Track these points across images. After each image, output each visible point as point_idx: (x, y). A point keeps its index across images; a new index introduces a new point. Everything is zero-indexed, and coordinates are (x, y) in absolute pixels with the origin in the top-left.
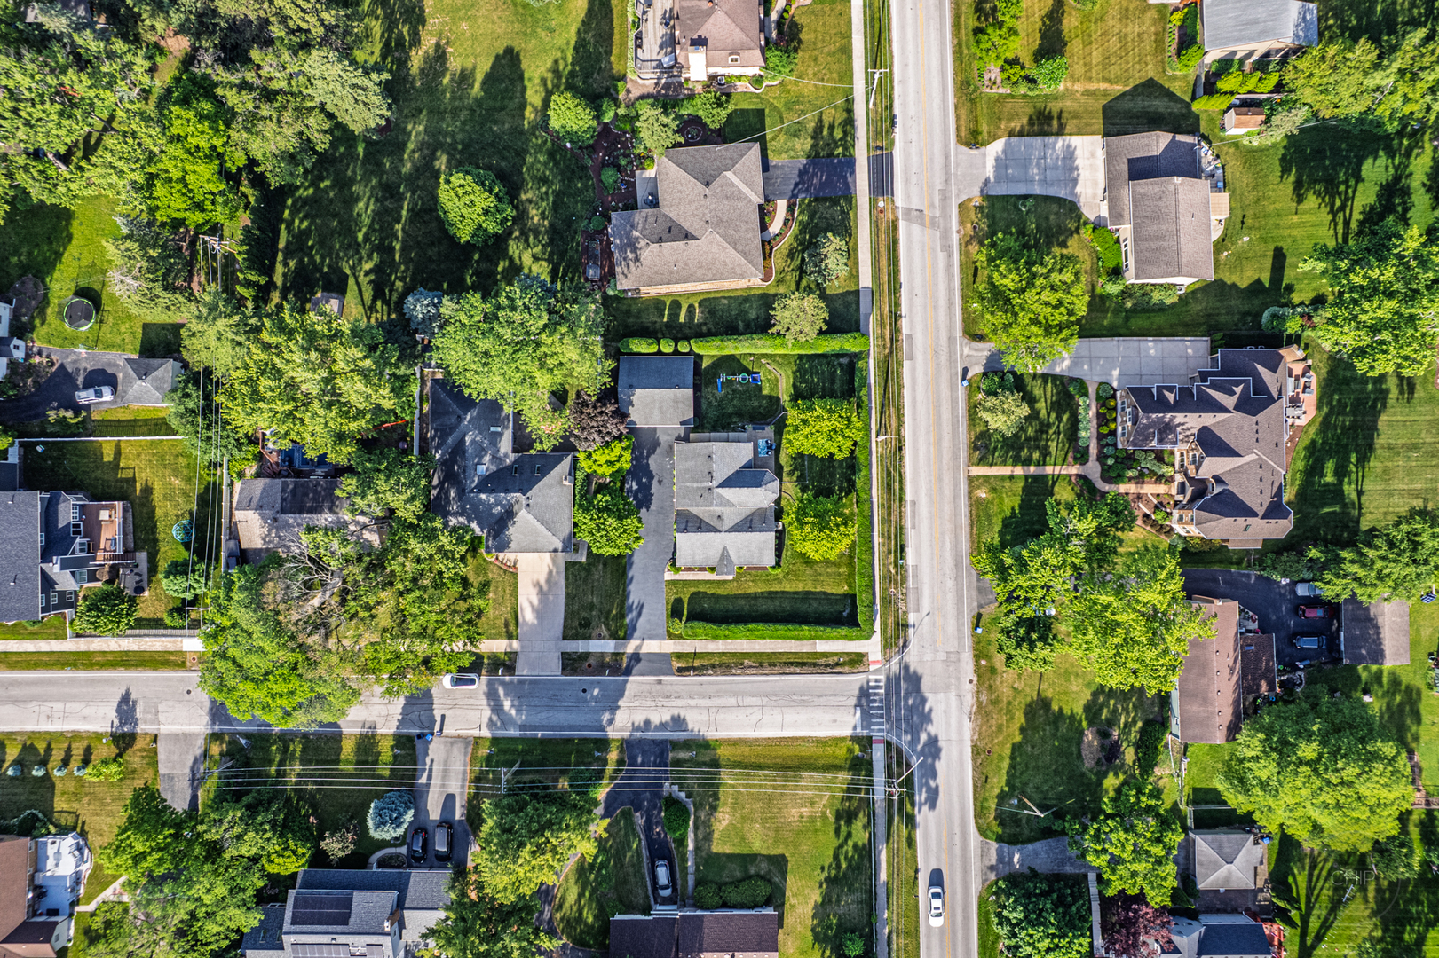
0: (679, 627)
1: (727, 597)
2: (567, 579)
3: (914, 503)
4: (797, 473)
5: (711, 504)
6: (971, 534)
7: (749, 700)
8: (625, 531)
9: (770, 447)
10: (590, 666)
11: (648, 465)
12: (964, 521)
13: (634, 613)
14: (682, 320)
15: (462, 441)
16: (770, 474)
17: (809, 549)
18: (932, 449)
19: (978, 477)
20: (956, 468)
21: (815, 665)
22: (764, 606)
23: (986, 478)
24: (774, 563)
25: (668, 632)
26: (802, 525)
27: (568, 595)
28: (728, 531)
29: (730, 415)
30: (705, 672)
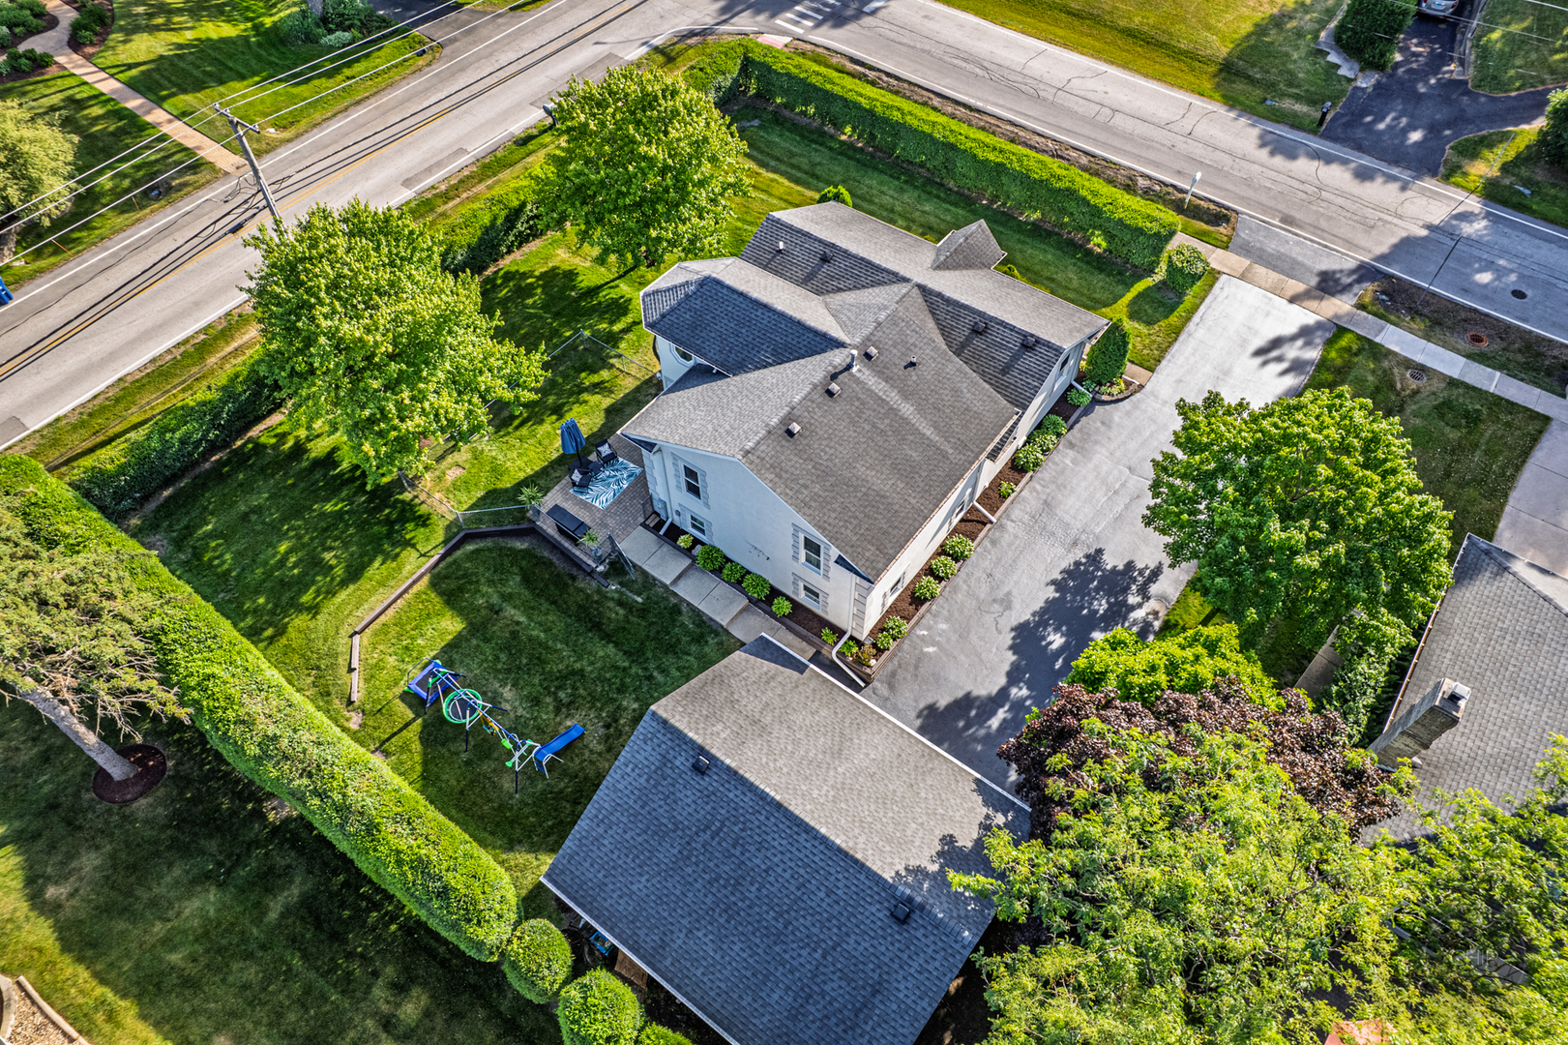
3: (407, 183)
4: (588, 379)
7: (1081, 108)
10: (1480, 339)
11: (1015, 675)
13: (1292, 352)
28: (906, 280)
29: (617, 634)
30: (1157, 188)
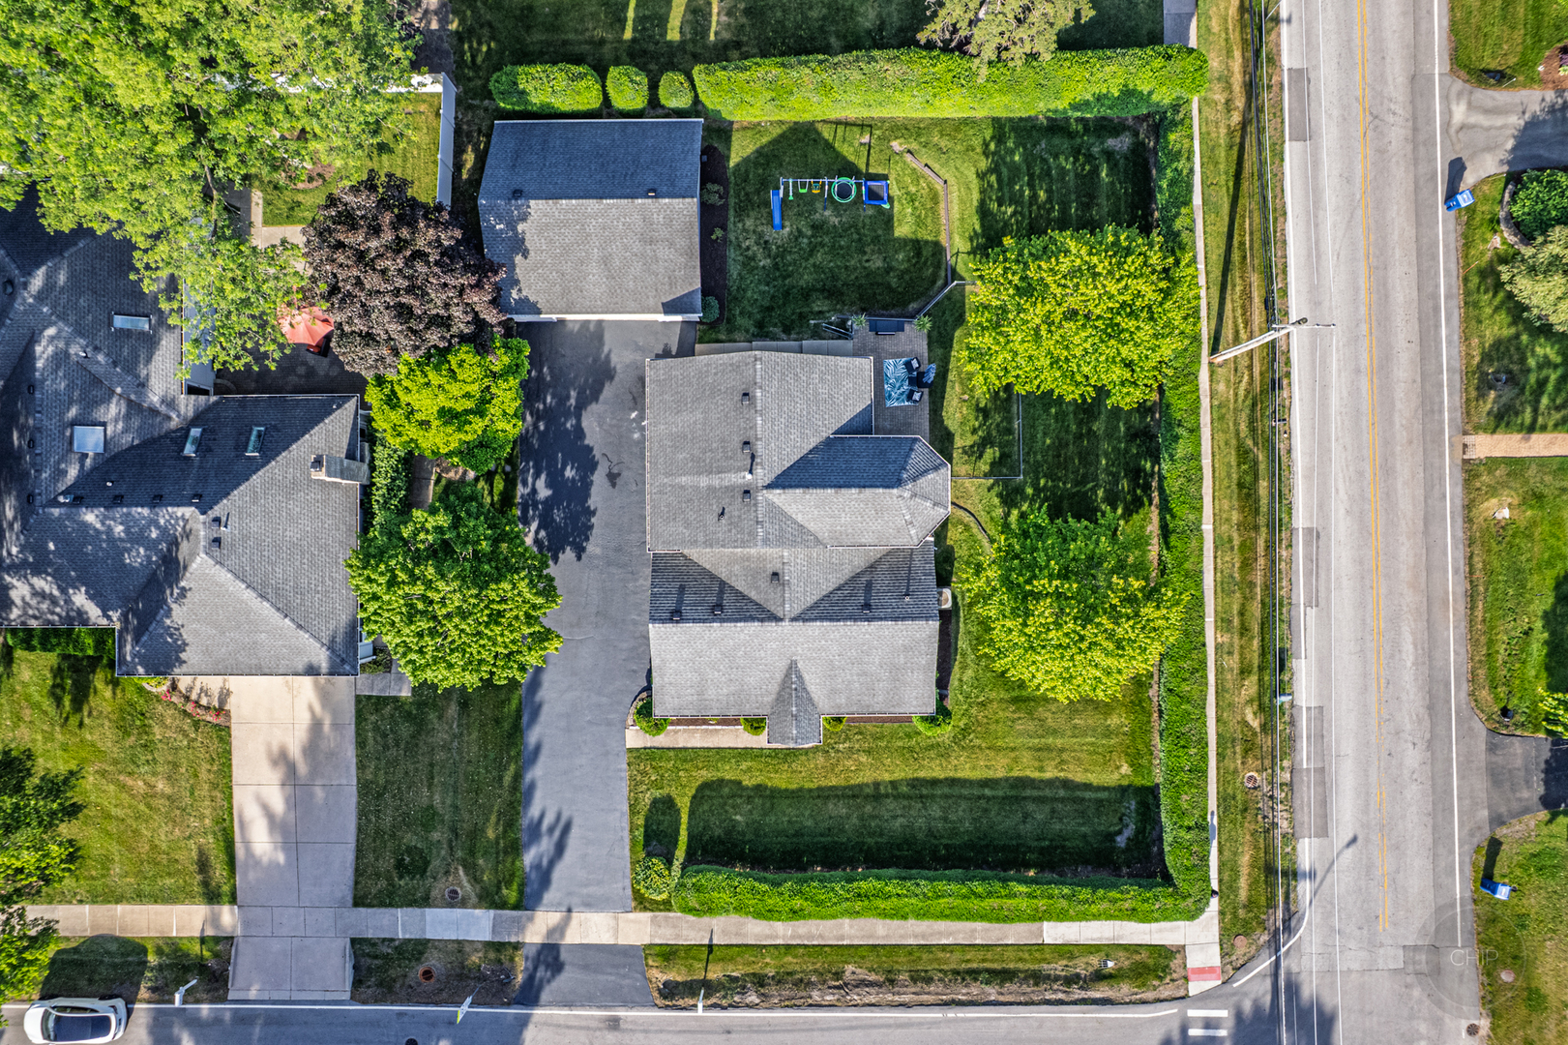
0: (666, 880)
1: (796, 795)
2: (361, 743)
3: (1313, 535)
4: (991, 454)
5: (751, 539)
6: (1471, 621)
8: (495, 617)
9: (917, 380)
10: (427, 974)
11: (579, 432)
12: (1453, 583)
13: (545, 846)
14: (673, 35)
15: (27, 356)
16: (923, 451)
17: (1041, 673)
18: (1365, 384)
19: (1492, 463)
20: (1431, 438)
21: (1037, 978)
22: (897, 820)
23: (1515, 466)
24: (931, 708)
25: (636, 893)
26: (1023, 600)
27: (364, 788)
28: (801, 618)
29: (806, 294)
30: (737, 998)
